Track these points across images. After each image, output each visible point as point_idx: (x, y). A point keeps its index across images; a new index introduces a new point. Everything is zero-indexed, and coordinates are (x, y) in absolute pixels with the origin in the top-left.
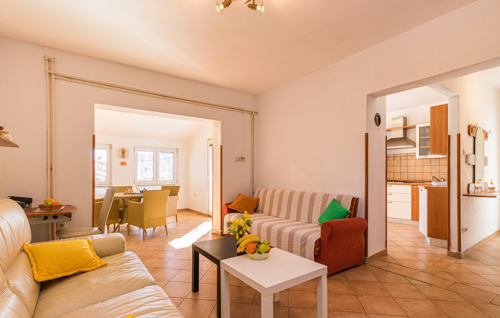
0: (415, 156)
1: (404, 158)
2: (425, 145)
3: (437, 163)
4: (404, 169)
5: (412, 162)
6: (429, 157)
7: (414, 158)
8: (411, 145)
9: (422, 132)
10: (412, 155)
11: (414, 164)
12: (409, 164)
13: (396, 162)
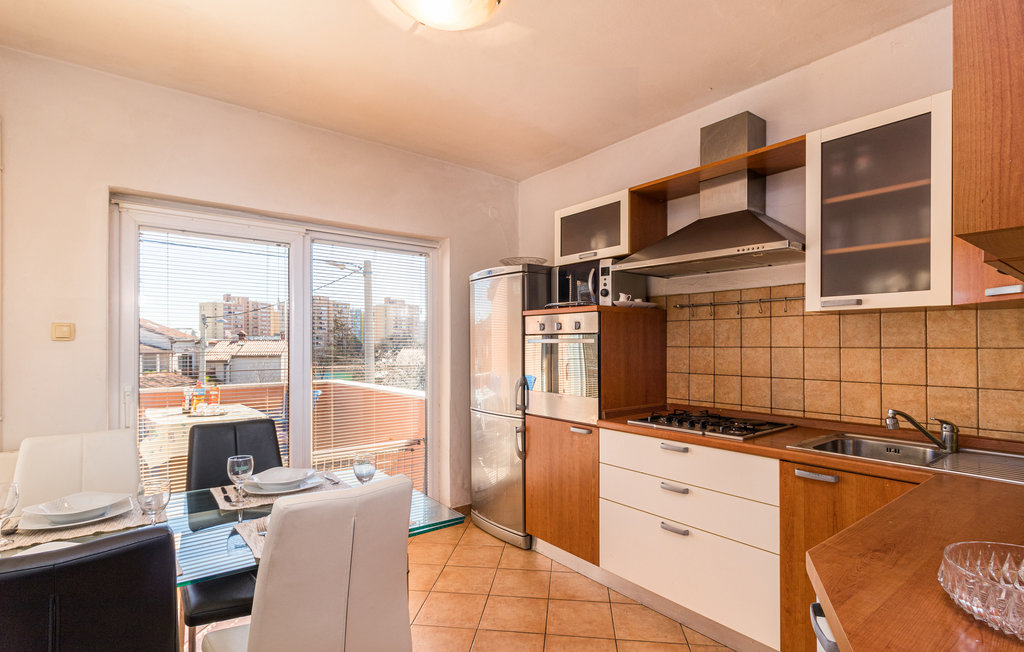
0: (803, 299)
1: (757, 307)
2: (850, 240)
3: (914, 337)
4: (758, 359)
5: (788, 331)
6: (873, 301)
7: (797, 304)
8: (781, 238)
9: (837, 170)
10: (792, 293)
11: (796, 337)
12: (779, 340)
13: (724, 327)
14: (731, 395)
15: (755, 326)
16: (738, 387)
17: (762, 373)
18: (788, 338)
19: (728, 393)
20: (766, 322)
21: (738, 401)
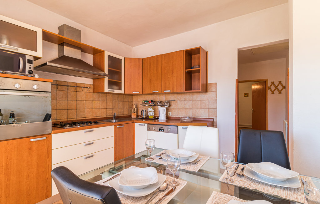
4: (72, 104)
13: (61, 93)
14: (64, 116)
15: (71, 94)
16: (66, 113)
17: (74, 108)
18: (81, 98)
19: (62, 116)
20: (75, 93)
21: (66, 118)
